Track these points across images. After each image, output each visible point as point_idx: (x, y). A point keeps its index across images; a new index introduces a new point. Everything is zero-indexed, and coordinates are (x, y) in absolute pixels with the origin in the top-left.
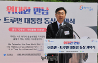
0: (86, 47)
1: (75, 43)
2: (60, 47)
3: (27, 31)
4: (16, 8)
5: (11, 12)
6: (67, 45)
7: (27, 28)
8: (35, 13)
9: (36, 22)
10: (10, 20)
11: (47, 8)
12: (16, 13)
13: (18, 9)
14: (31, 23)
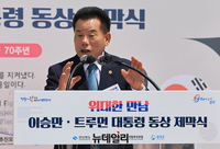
0: (173, 122)
1: (133, 105)
2: (77, 120)
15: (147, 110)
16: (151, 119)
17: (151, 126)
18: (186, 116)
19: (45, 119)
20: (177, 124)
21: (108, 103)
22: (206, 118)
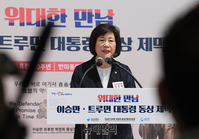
0: (155, 109)
2: (90, 108)
3: (57, 70)
4: (29, 11)
5: (17, 23)
6: (107, 104)
7: (58, 63)
8: (78, 25)
9: (82, 47)
10: (13, 43)
11: (110, 11)
12: (29, 24)
13: (34, 13)
14: (69, 49)
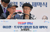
15: (32, 24)
16: (33, 26)
17: (33, 28)
18: (42, 26)
19: (7, 26)
20: (40, 28)
21: (23, 22)
22: (47, 26)
